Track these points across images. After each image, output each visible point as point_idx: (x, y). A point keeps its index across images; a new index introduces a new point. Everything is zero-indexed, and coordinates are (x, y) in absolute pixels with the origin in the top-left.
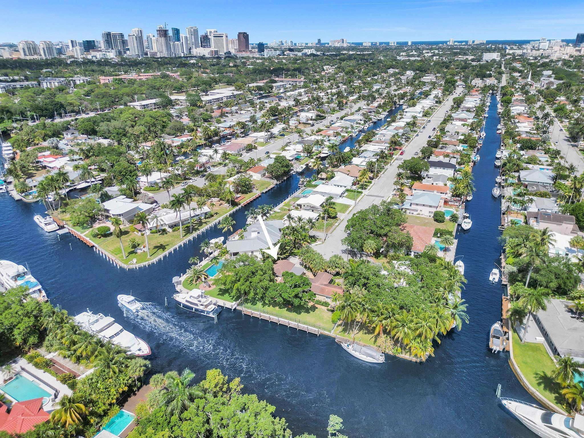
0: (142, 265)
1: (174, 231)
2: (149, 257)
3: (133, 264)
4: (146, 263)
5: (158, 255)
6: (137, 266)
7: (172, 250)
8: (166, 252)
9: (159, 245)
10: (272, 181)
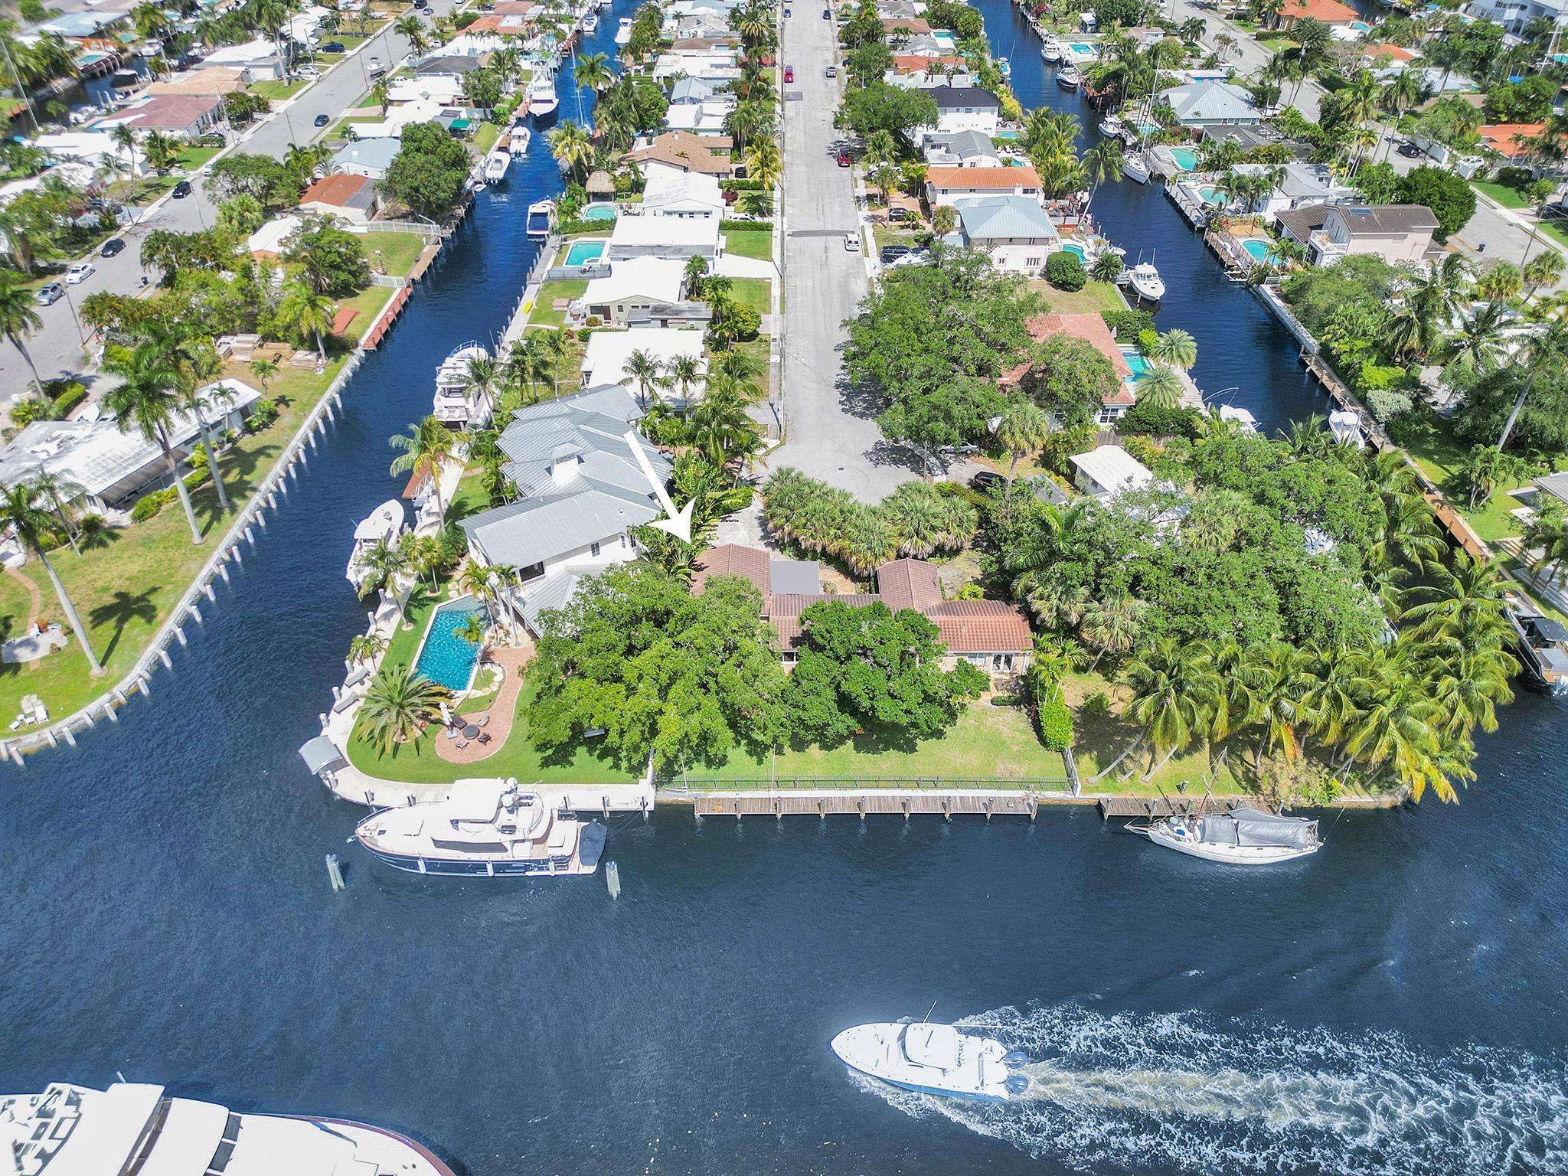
0: (84, 716)
1: (140, 518)
2: (96, 670)
3: (34, 728)
4: (103, 704)
5: (138, 649)
6: (65, 728)
7: (186, 605)
8: (169, 626)
9: (109, 600)
10: (418, 229)
